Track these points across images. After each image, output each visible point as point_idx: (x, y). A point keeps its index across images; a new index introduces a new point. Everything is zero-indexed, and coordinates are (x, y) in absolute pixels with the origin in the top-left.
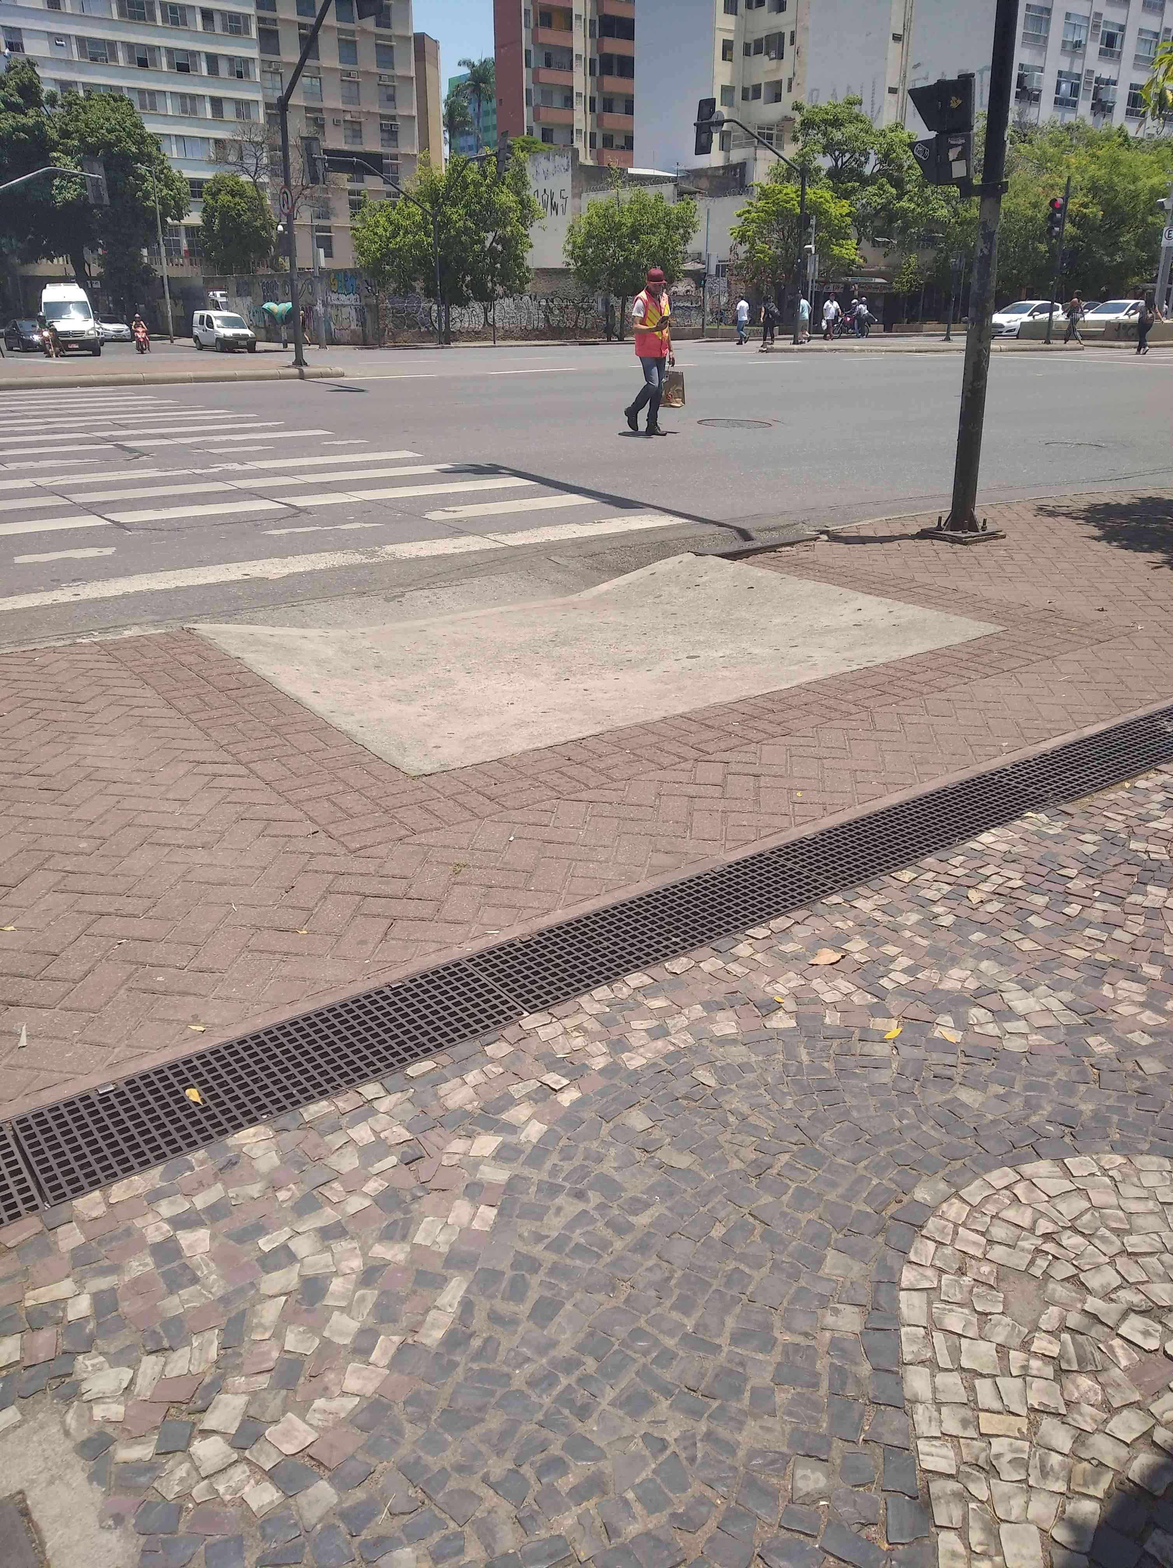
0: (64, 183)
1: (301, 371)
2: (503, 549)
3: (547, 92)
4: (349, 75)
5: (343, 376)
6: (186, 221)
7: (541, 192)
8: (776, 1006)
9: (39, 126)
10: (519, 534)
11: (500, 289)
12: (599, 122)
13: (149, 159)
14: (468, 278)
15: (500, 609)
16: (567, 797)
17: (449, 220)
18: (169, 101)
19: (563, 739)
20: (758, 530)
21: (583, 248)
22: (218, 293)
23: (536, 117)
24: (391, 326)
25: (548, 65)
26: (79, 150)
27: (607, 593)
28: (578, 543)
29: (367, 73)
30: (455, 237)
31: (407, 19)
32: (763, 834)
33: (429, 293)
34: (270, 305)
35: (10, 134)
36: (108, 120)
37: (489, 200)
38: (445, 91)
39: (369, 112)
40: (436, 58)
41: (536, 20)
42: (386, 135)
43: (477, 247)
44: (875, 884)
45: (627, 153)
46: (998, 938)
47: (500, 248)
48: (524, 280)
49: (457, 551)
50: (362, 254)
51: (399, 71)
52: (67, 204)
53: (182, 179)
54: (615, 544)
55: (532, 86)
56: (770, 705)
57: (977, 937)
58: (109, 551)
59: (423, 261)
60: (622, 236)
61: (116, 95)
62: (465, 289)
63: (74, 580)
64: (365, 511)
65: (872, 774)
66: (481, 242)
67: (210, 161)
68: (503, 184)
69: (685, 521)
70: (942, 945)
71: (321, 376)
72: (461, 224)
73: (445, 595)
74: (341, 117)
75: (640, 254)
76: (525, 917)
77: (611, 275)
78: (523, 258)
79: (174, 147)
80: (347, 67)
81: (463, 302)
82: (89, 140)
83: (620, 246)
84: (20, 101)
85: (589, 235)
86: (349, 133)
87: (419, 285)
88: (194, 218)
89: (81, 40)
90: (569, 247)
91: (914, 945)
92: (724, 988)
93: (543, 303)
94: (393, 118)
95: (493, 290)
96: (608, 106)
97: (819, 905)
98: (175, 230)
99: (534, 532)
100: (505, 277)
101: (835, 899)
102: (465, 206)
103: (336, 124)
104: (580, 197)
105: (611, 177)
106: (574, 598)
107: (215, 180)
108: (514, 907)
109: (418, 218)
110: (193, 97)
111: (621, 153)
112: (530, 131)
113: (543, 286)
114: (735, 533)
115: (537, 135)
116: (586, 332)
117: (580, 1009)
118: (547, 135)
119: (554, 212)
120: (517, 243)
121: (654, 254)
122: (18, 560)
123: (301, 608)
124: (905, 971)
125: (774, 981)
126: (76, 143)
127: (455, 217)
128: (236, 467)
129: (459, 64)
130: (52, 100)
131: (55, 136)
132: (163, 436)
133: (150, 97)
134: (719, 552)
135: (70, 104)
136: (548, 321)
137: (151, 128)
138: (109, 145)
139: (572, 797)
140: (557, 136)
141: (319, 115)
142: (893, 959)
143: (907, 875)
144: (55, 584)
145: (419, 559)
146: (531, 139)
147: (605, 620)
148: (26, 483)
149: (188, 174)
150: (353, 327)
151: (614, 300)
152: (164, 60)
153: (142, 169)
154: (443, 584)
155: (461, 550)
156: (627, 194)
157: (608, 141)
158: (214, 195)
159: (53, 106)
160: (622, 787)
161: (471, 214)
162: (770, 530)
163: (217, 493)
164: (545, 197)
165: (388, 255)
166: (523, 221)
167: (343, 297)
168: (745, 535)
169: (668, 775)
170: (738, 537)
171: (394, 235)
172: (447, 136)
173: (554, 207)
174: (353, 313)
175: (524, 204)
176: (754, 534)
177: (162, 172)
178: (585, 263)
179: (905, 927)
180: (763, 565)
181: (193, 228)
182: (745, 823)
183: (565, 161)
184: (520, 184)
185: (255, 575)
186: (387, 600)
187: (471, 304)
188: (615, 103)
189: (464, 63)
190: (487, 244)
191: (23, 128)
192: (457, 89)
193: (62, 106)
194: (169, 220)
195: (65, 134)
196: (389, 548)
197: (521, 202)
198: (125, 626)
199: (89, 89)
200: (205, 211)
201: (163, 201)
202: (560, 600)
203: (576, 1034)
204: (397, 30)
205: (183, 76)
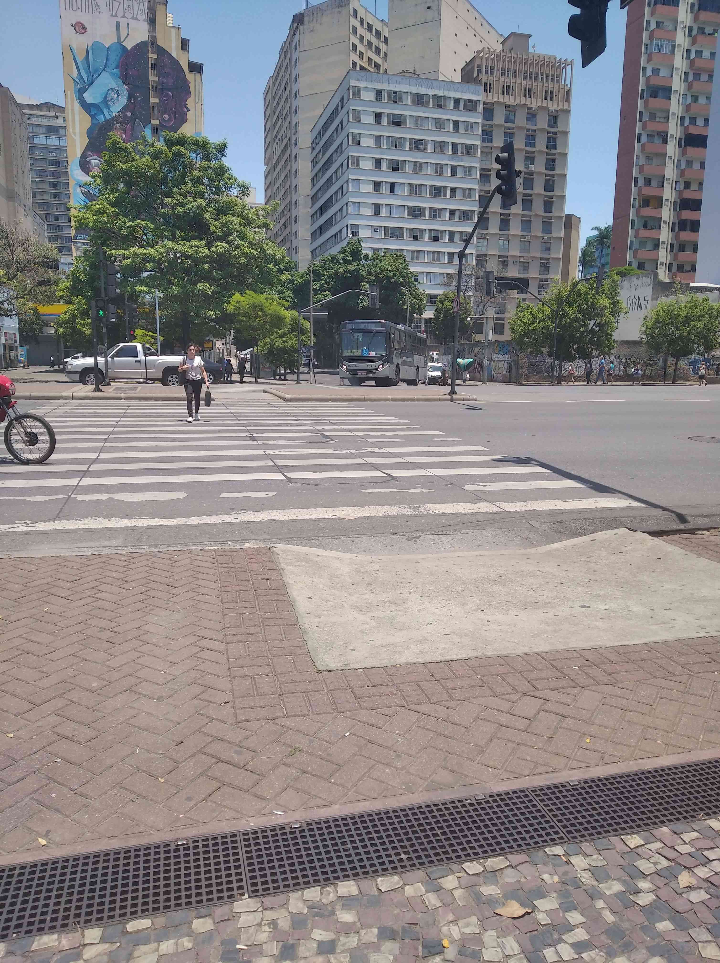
0: (365, 297)
1: (452, 397)
2: (501, 513)
3: (643, 243)
4: (525, 238)
5: (476, 400)
6: (424, 315)
7: (632, 297)
8: (438, 949)
9: (357, 270)
10: (517, 504)
11: (595, 352)
12: (675, 257)
13: (406, 284)
14: (576, 346)
15: (477, 553)
16: (410, 707)
17: (567, 314)
18: (426, 255)
19: (440, 658)
20: (693, 516)
21: (653, 329)
22: (435, 353)
23: (635, 256)
24: (526, 372)
25: (645, 227)
26: (374, 281)
27: (557, 550)
28: (553, 513)
29: (536, 237)
30: (569, 323)
31: (562, 207)
32: (537, 771)
33: (550, 354)
34: (459, 360)
35: (343, 274)
36: (391, 266)
37: (593, 303)
38: (582, 244)
39: (534, 257)
40: (578, 227)
41: (639, 204)
42: (543, 269)
43: (582, 329)
44: (602, 843)
45: (692, 274)
46: (684, 933)
47: (597, 329)
48: (611, 348)
49: (470, 511)
50: (513, 333)
51: (554, 235)
52: (364, 307)
53: (424, 294)
54: (580, 516)
55: (634, 239)
56: (612, 657)
57: (664, 926)
58: (271, 494)
59: (549, 336)
60: (679, 322)
61: (398, 254)
62: (573, 353)
63: (241, 510)
64: (429, 482)
65: (662, 732)
66: (586, 326)
67: (442, 285)
68: (603, 293)
69: (640, 504)
70: (626, 925)
71: (463, 400)
72: (574, 316)
73: (446, 540)
74: (518, 260)
75: (690, 332)
76: (311, 804)
77: (669, 345)
78: (611, 335)
79: (425, 278)
80: (525, 234)
81: (570, 359)
82: (380, 276)
83: (677, 328)
84: (351, 258)
85: (657, 322)
86: (522, 268)
87: (545, 350)
88: (429, 314)
89: (387, 228)
90: (643, 329)
91: (599, 917)
92: (408, 917)
93: (624, 360)
94: (548, 259)
95: (591, 353)
96: (682, 248)
97: (541, 853)
98: (419, 320)
99: (528, 503)
100: (599, 346)
101: (558, 850)
102: (577, 306)
103: (515, 263)
104: (657, 300)
105: (674, 288)
106: (532, 551)
107: (444, 294)
108: (308, 793)
109: (549, 313)
110: (439, 253)
111: (688, 274)
112: (630, 264)
113: (625, 351)
114: (674, 516)
115: (635, 265)
116: (651, 378)
117: (284, 905)
118: (641, 266)
119: (639, 309)
120: (608, 326)
121: (699, 333)
122: (223, 495)
123: (352, 539)
124: (574, 945)
125: (455, 922)
126: (374, 278)
127: (571, 312)
128: (376, 450)
129: (592, 229)
130: (366, 257)
131: (364, 275)
132: (350, 431)
133: (416, 255)
134: (647, 530)
135: (374, 259)
136: (626, 371)
137: (412, 269)
138: (389, 278)
139: (413, 707)
140: (647, 266)
141: (505, 259)
142: (570, 928)
143: (634, 841)
144: (230, 510)
145: (443, 515)
146: (631, 268)
147: (541, 570)
148: (261, 452)
149: (428, 292)
150: (504, 372)
151: (671, 359)
152: (427, 236)
153: (404, 290)
154: (448, 532)
155: (473, 511)
156: (684, 298)
157: (680, 268)
158: (442, 302)
159: (366, 260)
160: (453, 706)
161: (581, 311)
162: (703, 516)
163: (354, 465)
164: (635, 300)
165: (528, 333)
166: (613, 314)
167: (500, 356)
168: (682, 518)
169: (497, 702)
170: (676, 519)
171: (533, 322)
172: (581, 268)
173: (640, 306)
174: (505, 365)
175: (615, 304)
176: (689, 519)
177: (414, 291)
178: (653, 337)
179: (601, 895)
180: (676, 543)
181: (429, 319)
182: (528, 758)
183: (648, 280)
184: (614, 293)
185: (339, 516)
186: (408, 539)
187: (577, 360)
188: (686, 247)
189: (596, 228)
190: (590, 327)
191: (350, 272)
192: (590, 243)
193: (370, 260)
194: (415, 315)
195: (369, 273)
196: (428, 506)
197: (613, 303)
198: (247, 541)
199: (386, 251)
200: (436, 310)
201: (412, 305)
202: (522, 551)
203: (266, 928)
204: (555, 213)
205: (436, 243)
